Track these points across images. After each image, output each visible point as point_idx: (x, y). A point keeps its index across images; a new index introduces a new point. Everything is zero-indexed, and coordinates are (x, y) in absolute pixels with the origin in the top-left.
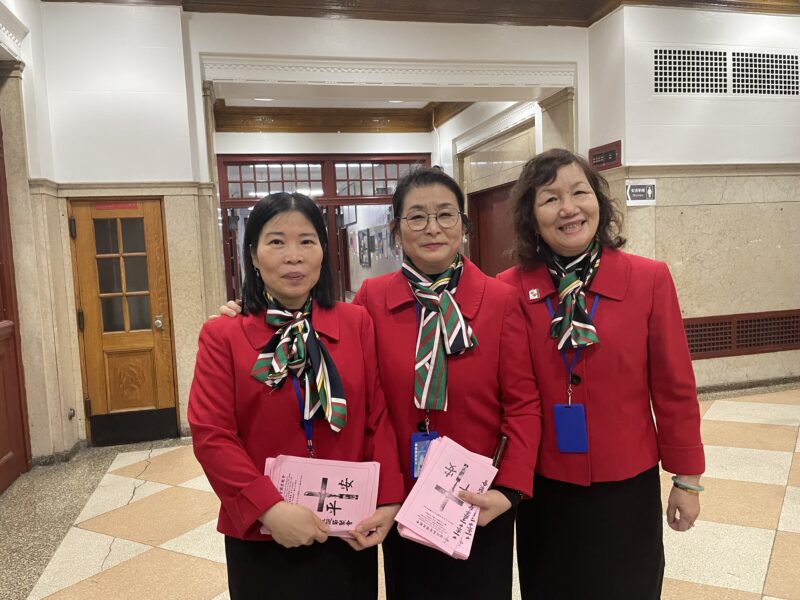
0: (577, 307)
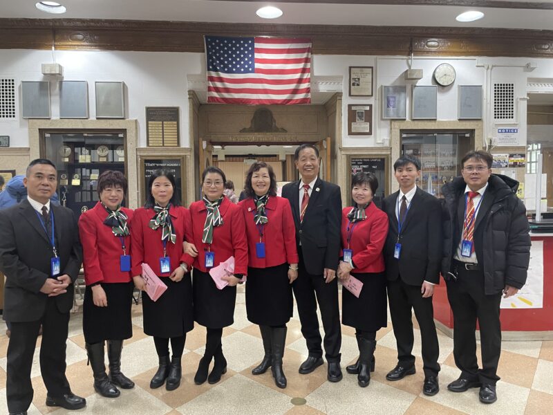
0: (262, 212)
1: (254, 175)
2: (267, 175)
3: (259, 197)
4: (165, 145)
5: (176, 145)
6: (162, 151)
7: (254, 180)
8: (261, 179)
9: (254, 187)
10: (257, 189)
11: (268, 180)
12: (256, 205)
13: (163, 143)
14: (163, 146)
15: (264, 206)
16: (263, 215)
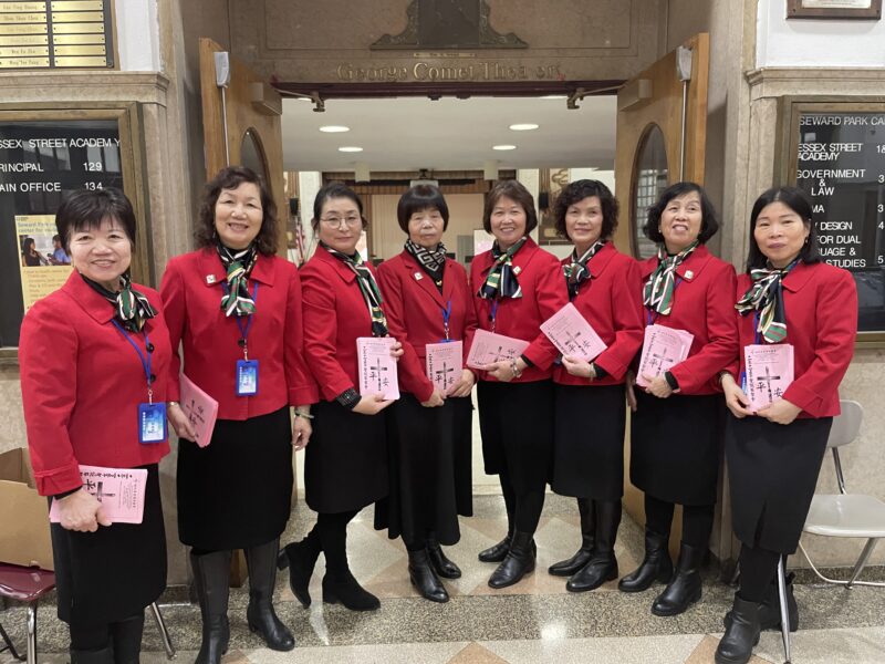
1: (224, 195)
2: (257, 202)
3: (234, 252)
4: (60, 62)
5: (102, 62)
6: (47, 86)
7: (221, 208)
8: (239, 210)
9: (220, 225)
10: (228, 233)
11: (256, 214)
12: (226, 268)
13: (52, 56)
14: (52, 66)
15: (247, 275)
16: (242, 293)
